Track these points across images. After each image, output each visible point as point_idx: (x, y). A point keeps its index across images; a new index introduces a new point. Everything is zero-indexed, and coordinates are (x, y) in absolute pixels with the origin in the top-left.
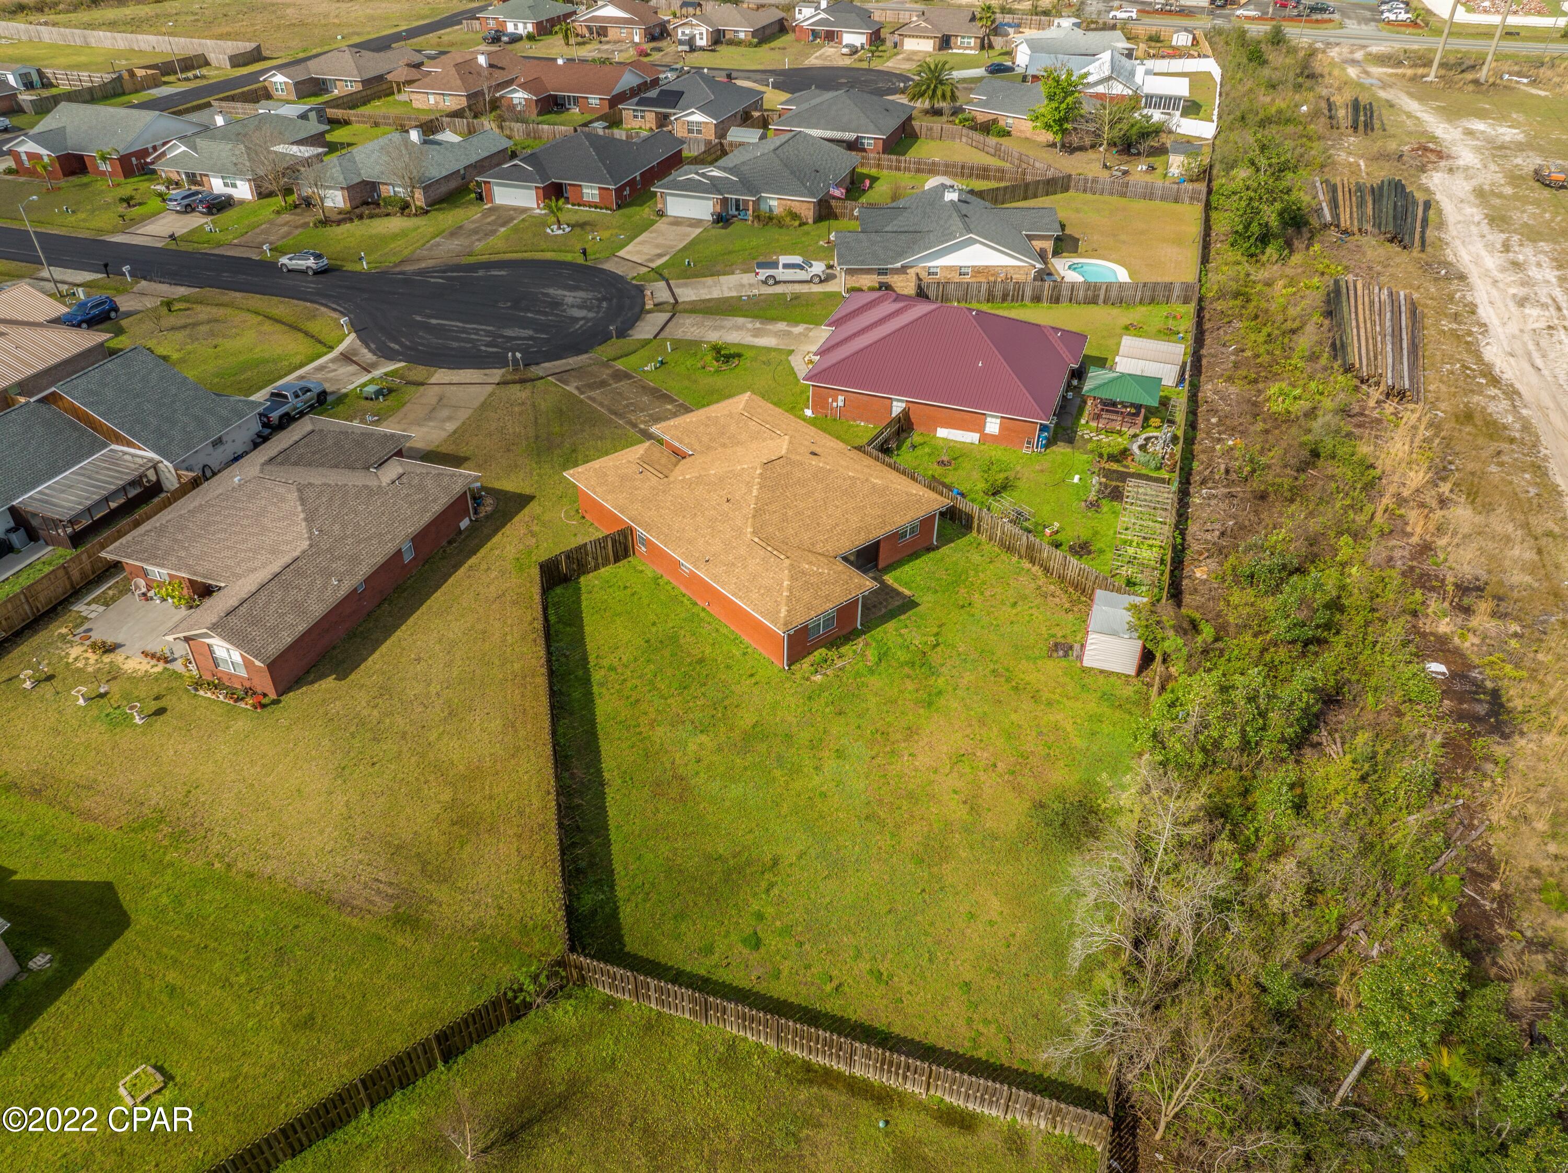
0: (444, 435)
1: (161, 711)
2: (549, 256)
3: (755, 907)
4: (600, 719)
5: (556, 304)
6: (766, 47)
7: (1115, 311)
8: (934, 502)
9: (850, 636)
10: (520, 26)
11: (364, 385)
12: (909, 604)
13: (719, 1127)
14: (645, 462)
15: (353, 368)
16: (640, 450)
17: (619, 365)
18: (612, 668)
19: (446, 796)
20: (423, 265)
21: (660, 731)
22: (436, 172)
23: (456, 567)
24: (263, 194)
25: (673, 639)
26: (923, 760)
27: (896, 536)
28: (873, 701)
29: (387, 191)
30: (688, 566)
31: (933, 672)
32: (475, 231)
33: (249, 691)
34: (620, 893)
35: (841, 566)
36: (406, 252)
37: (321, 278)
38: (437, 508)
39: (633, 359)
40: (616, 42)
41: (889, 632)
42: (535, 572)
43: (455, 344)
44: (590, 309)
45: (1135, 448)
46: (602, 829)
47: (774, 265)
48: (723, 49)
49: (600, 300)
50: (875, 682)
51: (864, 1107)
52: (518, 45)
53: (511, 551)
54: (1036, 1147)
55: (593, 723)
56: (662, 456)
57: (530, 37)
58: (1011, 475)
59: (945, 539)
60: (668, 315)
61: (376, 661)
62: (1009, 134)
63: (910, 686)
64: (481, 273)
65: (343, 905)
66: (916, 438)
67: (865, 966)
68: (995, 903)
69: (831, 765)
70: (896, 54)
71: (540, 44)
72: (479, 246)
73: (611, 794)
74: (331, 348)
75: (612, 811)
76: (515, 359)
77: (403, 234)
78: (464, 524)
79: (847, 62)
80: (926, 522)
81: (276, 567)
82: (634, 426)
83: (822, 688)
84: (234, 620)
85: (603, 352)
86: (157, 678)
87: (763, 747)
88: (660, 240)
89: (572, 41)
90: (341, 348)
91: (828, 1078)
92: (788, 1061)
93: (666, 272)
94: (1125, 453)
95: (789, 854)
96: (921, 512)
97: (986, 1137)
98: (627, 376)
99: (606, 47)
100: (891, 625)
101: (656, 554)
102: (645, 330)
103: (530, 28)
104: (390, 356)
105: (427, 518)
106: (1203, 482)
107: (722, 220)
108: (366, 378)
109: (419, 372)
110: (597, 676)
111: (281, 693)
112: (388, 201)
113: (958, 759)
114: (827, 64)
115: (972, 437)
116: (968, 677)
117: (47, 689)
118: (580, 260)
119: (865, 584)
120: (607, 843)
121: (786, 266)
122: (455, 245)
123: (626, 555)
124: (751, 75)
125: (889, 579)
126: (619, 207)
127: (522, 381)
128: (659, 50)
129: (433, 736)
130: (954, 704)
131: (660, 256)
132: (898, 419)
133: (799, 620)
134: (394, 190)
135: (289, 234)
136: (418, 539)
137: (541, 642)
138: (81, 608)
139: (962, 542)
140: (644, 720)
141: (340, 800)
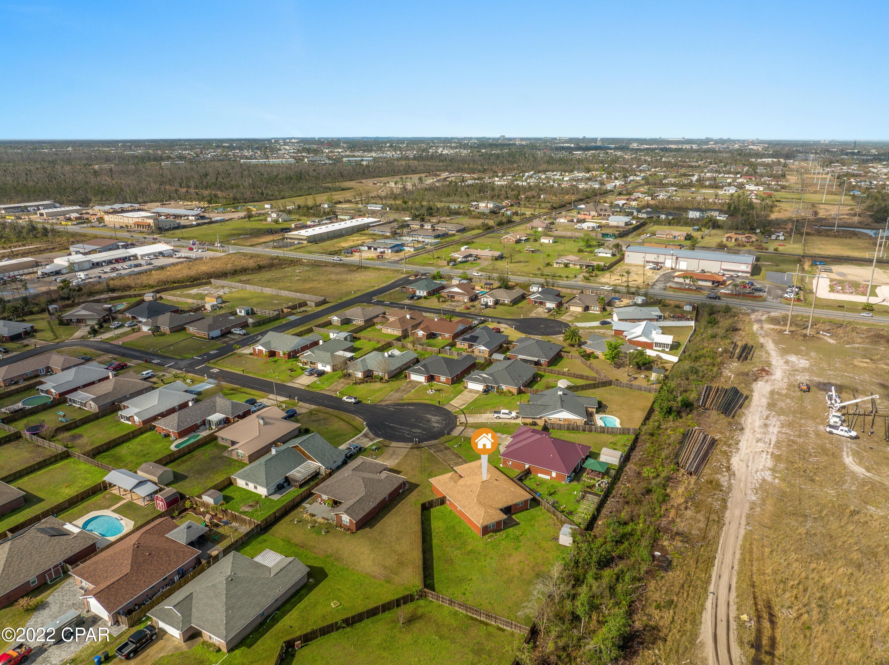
0: (395, 464)
1: (328, 532)
2: (428, 402)
3: (465, 587)
4: (433, 544)
5: (429, 421)
6: (516, 306)
7: (610, 436)
8: (528, 496)
9: (500, 530)
10: (422, 292)
11: (372, 446)
12: (518, 524)
13: (451, 624)
14: (451, 478)
15: (368, 439)
16: (450, 474)
17: (447, 445)
18: (437, 533)
19: (396, 557)
20: (387, 403)
21: (448, 549)
22: (393, 368)
23: (399, 503)
24: (334, 370)
25: (454, 527)
26: (511, 562)
27: (516, 505)
28: (502, 547)
29: (376, 373)
30: (459, 508)
31: (519, 541)
32: (404, 391)
33: (349, 529)
34: (435, 581)
35: (499, 511)
36: (382, 398)
37: (356, 405)
38: (395, 486)
39: (451, 443)
40: (458, 301)
41: (511, 530)
42: (420, 506)
43: (398, 433)
44: (439, 424)
45: (597, 485)
46: (432, 568)
47: (499, 412)
48: (498, 307)
49: (443, 420)
50: (504, 542)
51: (482, 625)
52: (420, 301)
53: (413, 500)
54: (516, 636)
55: (432, 545)
56: (456, 477)
57: (425, 298)
58: (557, 490)
59: (532, 507)
60: (463, 428)
61: (379, 525)
62: (598, 358)
63: (513, 544)
64: (406, 407)
65: (374, 577)
66: (531, 476)
67: (487, 601)
68: (521, 593)
69: (489, 560)
70: (567, 312)
71: (429, 300)
72: (405, 396)
73: (434, 561)
74: (361, 432)
75: (435, 565)
76: (416, 441)
77: (380, 390)
78: (401, 491)
79: (546, 316)
80: (526, 502)
81: (358, 498)
82: (449, 465)
83: (490, 542)
84: (349, 511)
85: (443, 439)
86: (326, 524)
87: (472, 555)
88: (464, 398)
89: (441, 300)
90: (364, 432)
91: (476, 619)
92: (467, 616)
93: (465, 411)
94: (594, 486)
95: (474, 578)
96: (523, 499)
97: (506, 633)
98: (449, 449)
99: (454, 304)
100: (511, 529)
101: (452, 504)
102: (456, 432)
103: (425, 294)
104: (379, 436)
105: (393, 489)
106: (613, 497)
107: (486, 391)
108: (371, 443)
109: (387, 442)
110: (433, 534)
111: (357, 530)
112: (376, 377)
113: (520, 562)
114: (538, 316)
115: (548, 477)
116: (528, 543)
117: (301, 524)
118: (438, 404)
119: (505, 517)
120: (433, 571)
121: (503, 413)
122: (397, 395)
123: (443, 503)
124: (507, 321)
125: (514, 517)
126: (452, 384)
127: (418, 448)
128: (474, 306)
129: (393, 544)
130: (523, 550)
131: (464, 404)
132: (526, 470)
133: (485, 524)
134: (378, 373)
135: (344, 387)
136: (390, 495)
137: (420, 524)
138: (304, 504)
139: (537, 508)
140: (444, 546)
141: (372, 556)
